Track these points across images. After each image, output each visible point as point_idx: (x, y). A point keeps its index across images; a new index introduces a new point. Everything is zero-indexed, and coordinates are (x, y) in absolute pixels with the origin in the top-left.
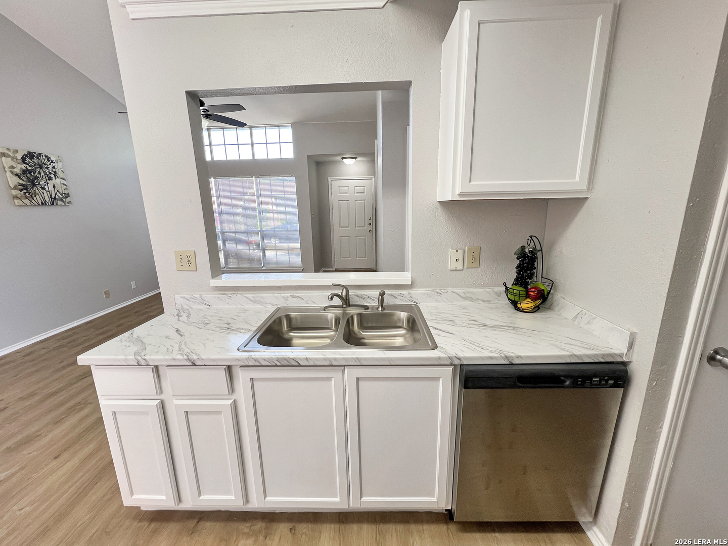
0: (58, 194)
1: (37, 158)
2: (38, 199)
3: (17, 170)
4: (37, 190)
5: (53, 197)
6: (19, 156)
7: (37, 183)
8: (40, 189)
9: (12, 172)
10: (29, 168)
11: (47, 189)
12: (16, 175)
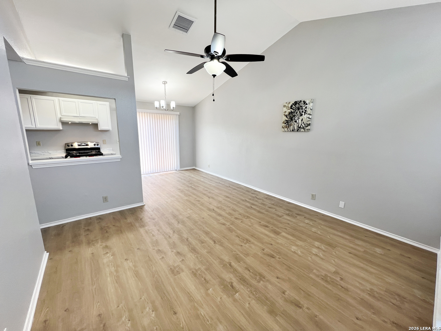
0: (303, 124)
1: (299, 104)
2: (291, 128)
3: (287, 113)
4: (292, 123)
5: (299, 126)
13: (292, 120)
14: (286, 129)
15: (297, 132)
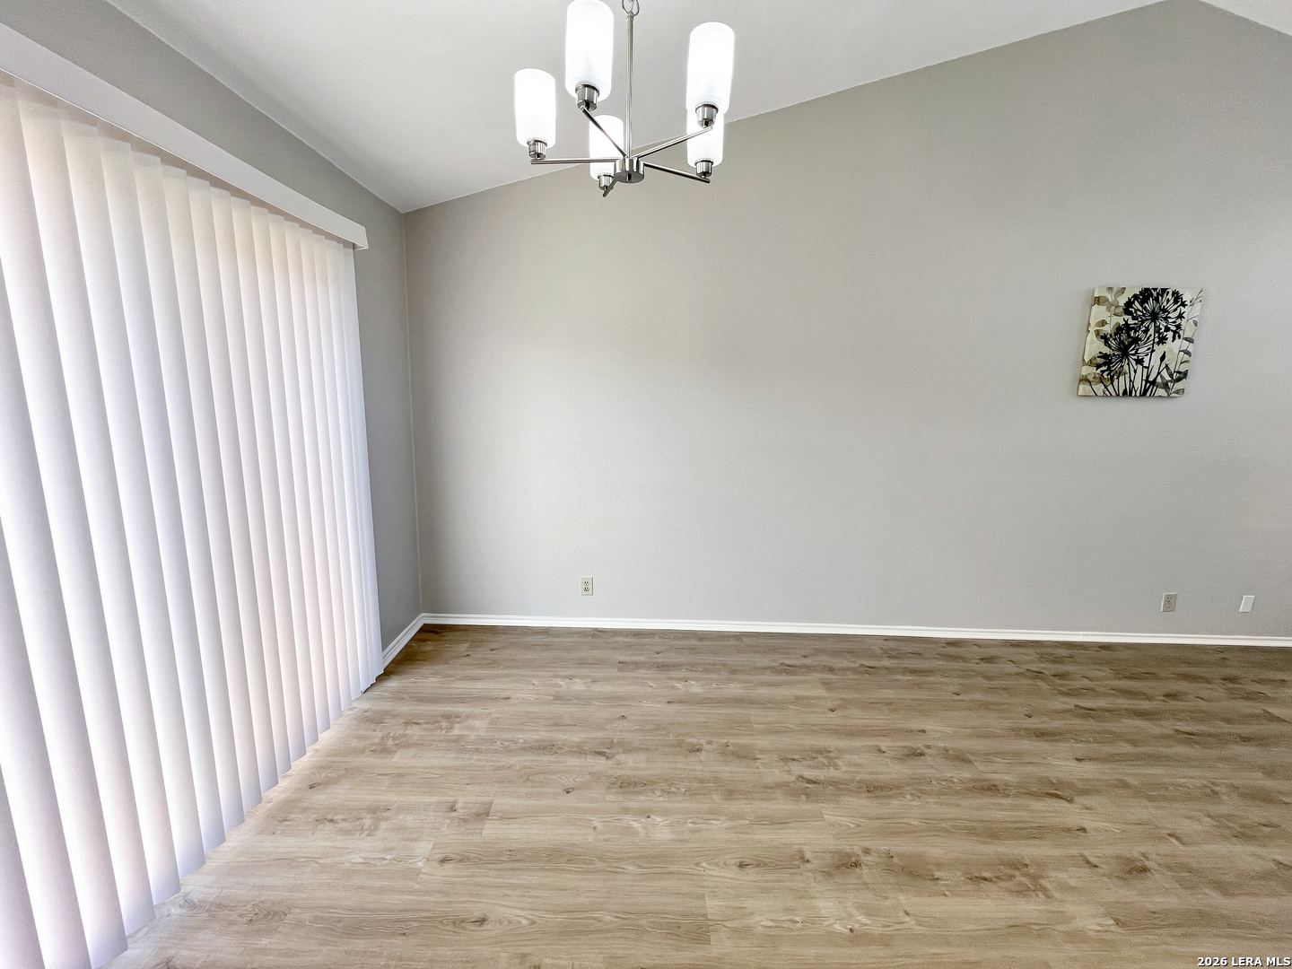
0: (1165, 373)
1: (1157, 300)
2: (1122, 383)
3: (1108, 329)
4: (1126, 367)
5: (1151, 379)
6: (1122, 301)
7: (1133, 352)
8: (1134, 363)
9: (1097, 333)
10: (1131, 322)
11: (1146, 364)
12: (1102, 337)
13: (1125, 354)
14: (1099, 388)
15: (1143, 399)
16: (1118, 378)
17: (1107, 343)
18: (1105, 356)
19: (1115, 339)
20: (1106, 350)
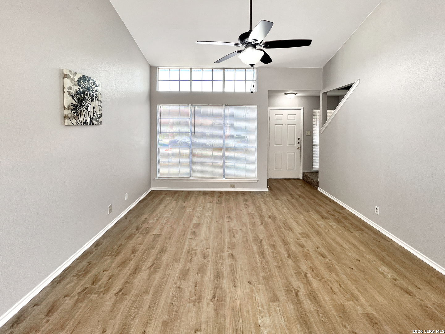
0: (95, 114)
1: (88, 81)
2: (82, 119)
3: (73, 92)
4: (82, 111)
5: (92, 117)
6: (76, 79)
7: (84, 104)
8: (85, 109)
9: (69, 92)
10: (81, 90)
11: (89, 110)
12: (71, 96)
13: (81, 105)
16: (80, 116)
17: (73, 99)
18: (73, 105)
19: (76, 97)
20: (74, 102)
